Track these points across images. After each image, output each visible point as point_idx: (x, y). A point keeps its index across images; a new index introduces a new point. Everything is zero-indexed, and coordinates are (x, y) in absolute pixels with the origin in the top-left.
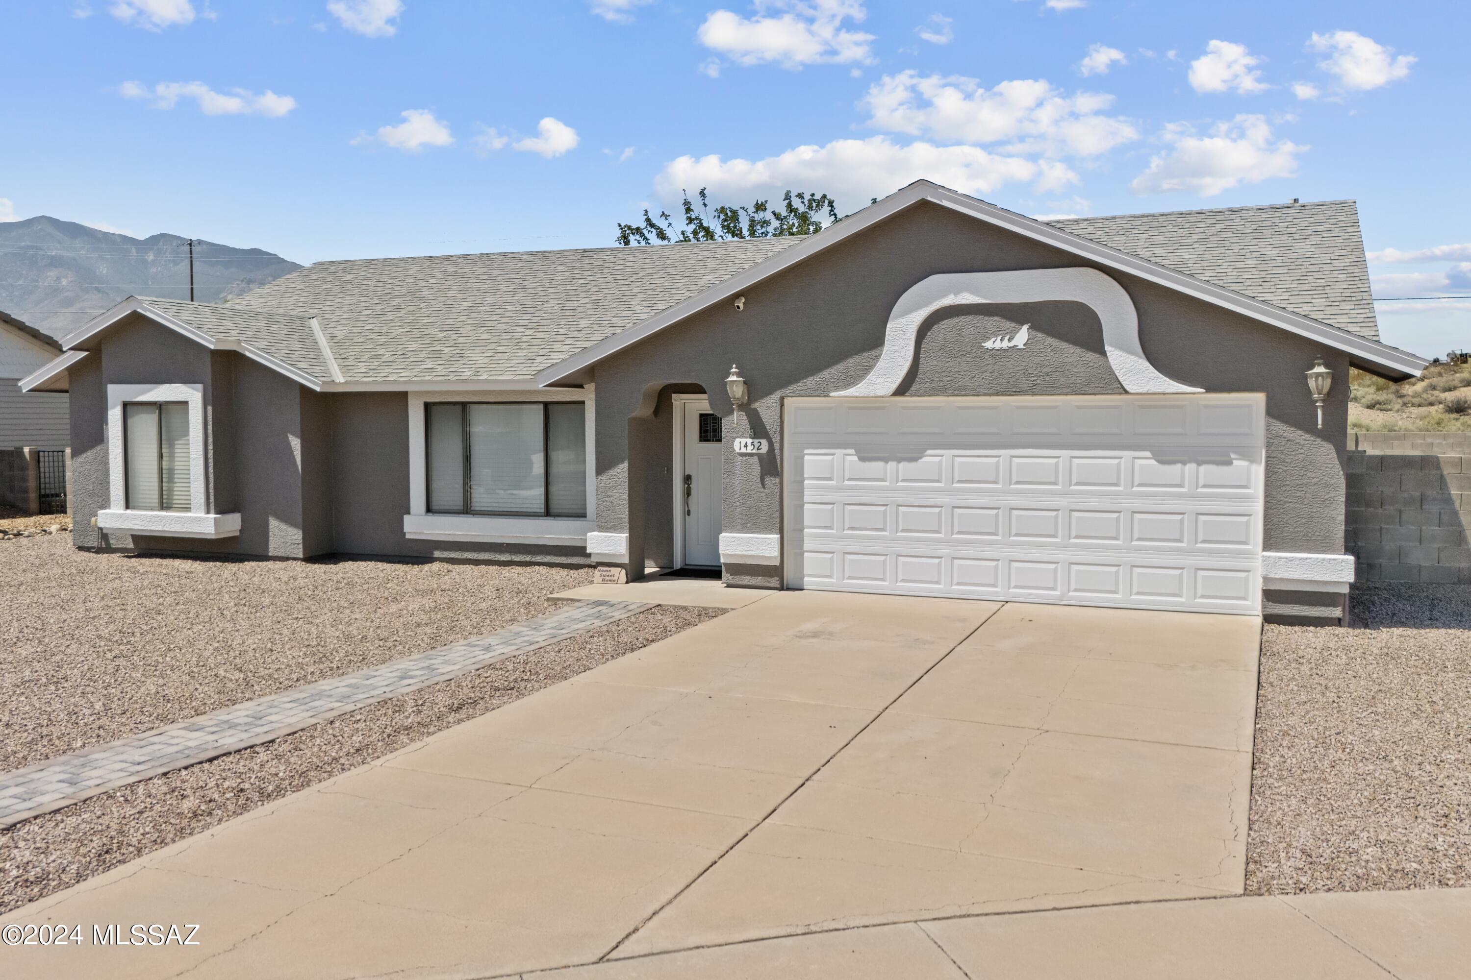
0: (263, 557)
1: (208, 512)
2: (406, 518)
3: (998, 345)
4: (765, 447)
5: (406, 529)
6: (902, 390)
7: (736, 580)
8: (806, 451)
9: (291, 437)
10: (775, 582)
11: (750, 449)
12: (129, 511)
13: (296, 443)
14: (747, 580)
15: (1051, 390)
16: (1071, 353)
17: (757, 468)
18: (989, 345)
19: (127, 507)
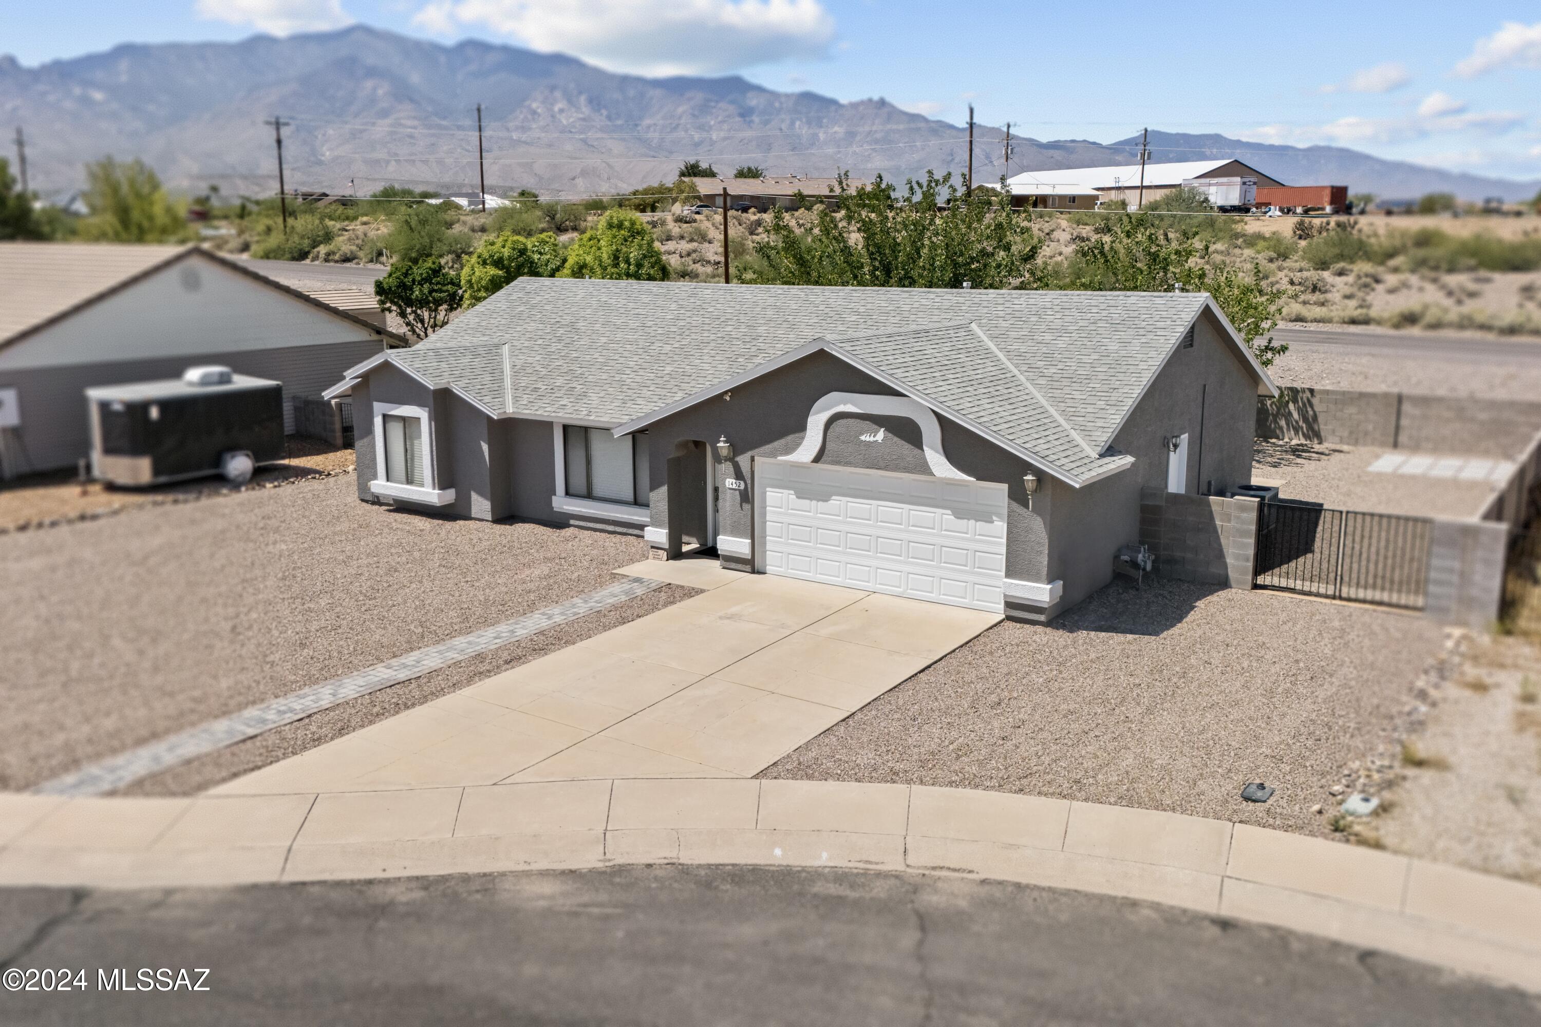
0: (468, 518)
1: (434, 488)
2: (553, 497)
3: (868, 439)
4: (742, 487)
5: (554, 505)
6: (817, 459)
7: (728, 564)
8: (768, 489)
9: (483, 444)
10: (748, 568)
11: (734, 486)
12: (389, 484)
13: (485, 447)
14: (733, 565)
15: (896, 469)
16: (906, 448)
17: (738, 498)
18: (863, 438)
19: (388, 480)
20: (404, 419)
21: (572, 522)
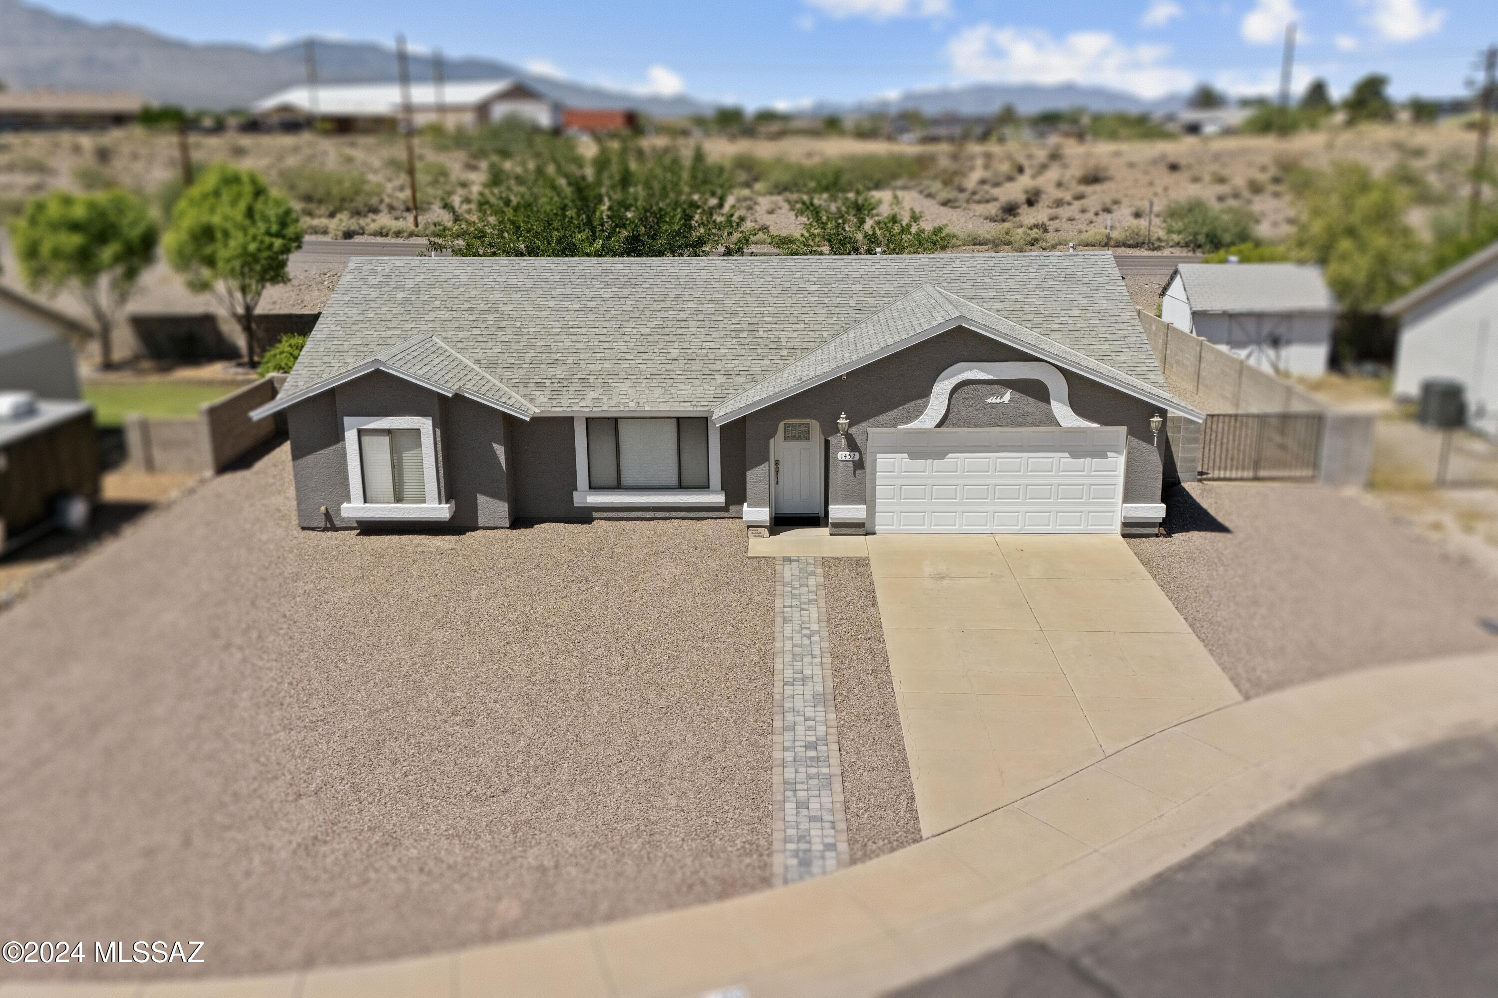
0: (475, 528)
1: (440, 503)
2: (575, 493)
3: (994, 401)
4: (857, 456)
5: (575, 501)
6: (939, 425)
7: (835, 531)
8: (878, 456)
9: (495, 446)
10: (861, 531)
11: (848, 458)
12: (367, 505)
13: (500, 450)
14: (845, 530)
15: (1023, 425)
16: (1031, 404)
17: (852, 468)
18: (989, 401)
19: (365, 502)
20: (389, 432)
21: (595, 515)
